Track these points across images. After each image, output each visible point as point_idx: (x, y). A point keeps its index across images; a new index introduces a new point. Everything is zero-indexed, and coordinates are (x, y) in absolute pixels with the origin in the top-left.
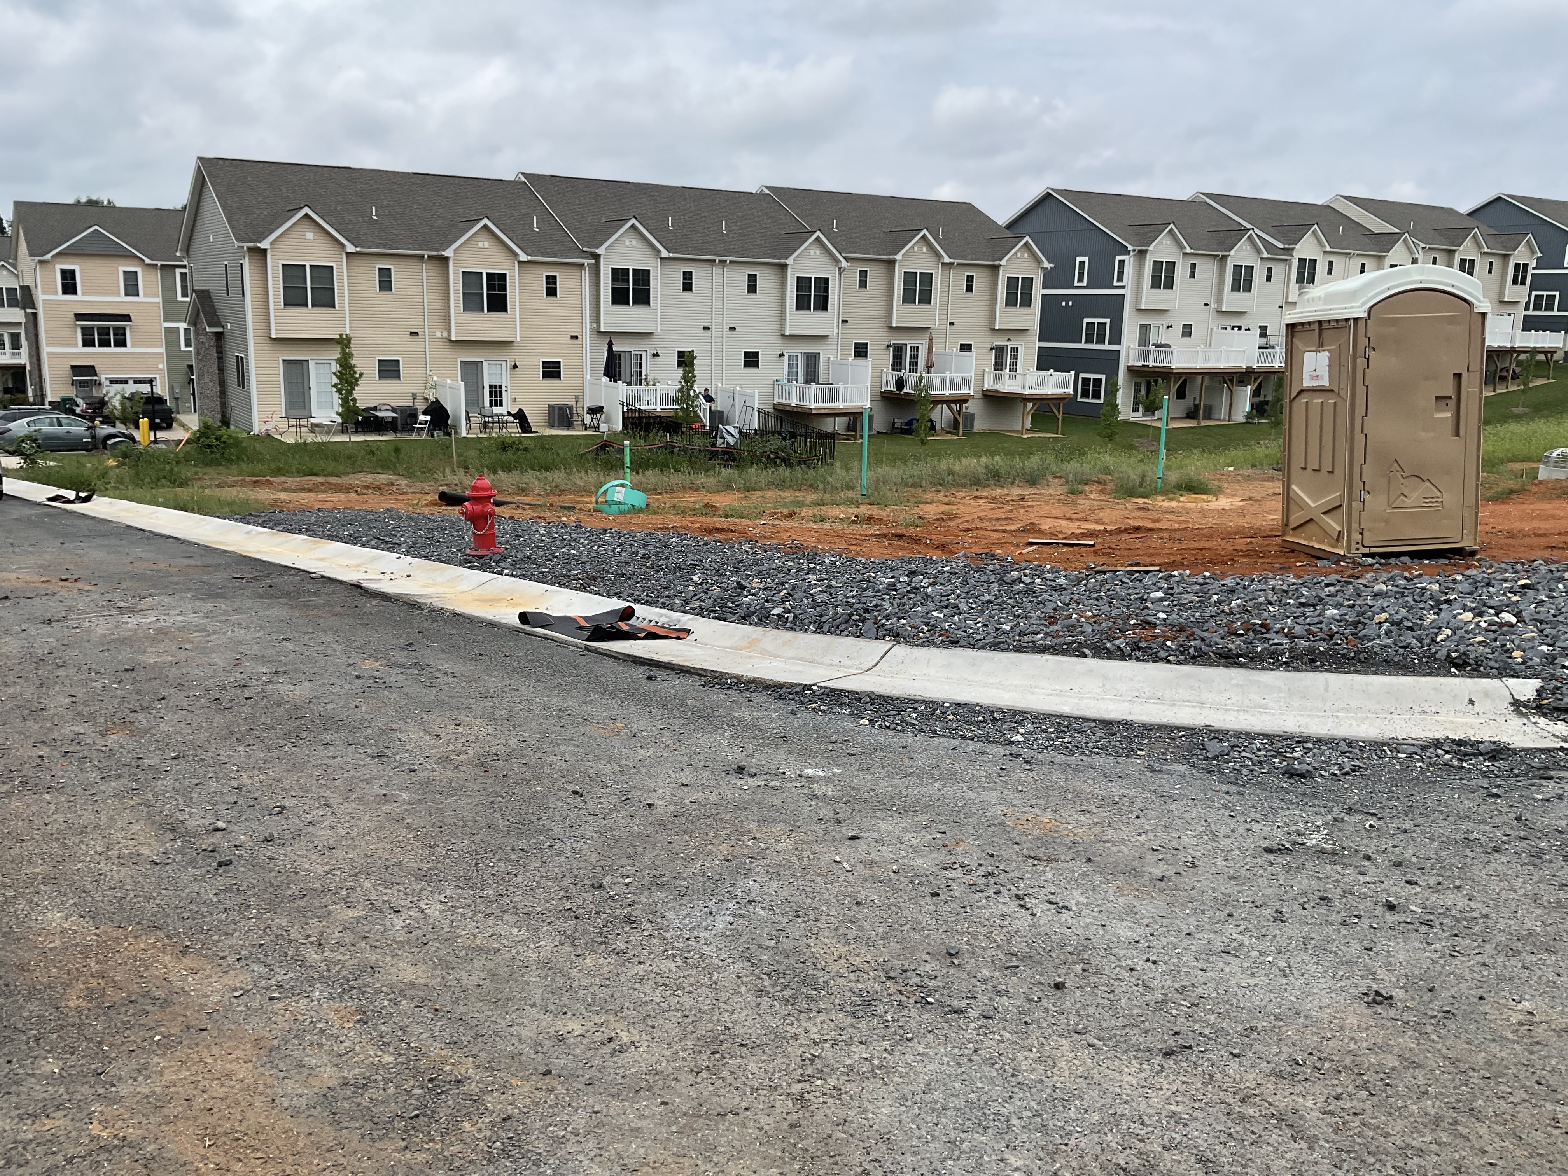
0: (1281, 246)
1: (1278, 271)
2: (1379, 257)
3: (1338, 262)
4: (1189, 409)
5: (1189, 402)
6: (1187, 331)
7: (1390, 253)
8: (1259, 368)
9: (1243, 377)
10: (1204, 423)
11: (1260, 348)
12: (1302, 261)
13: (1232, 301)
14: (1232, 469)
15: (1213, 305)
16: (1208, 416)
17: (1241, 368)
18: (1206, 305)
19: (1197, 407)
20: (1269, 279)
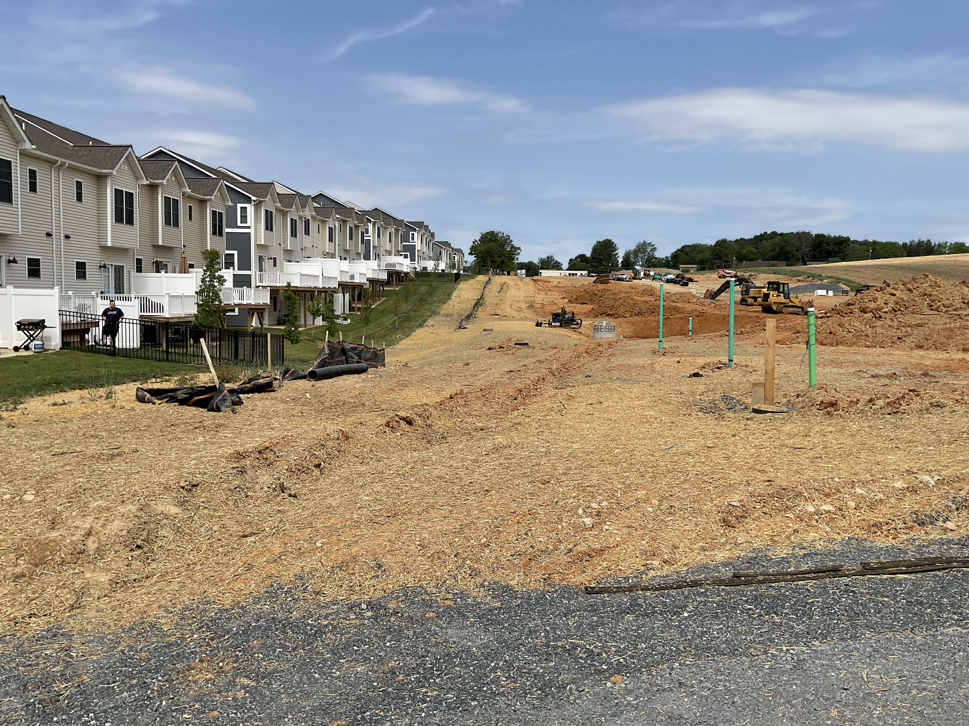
2: (325, 221)
6: (275, 262)
13: (292, 243)
18: (281, 245)
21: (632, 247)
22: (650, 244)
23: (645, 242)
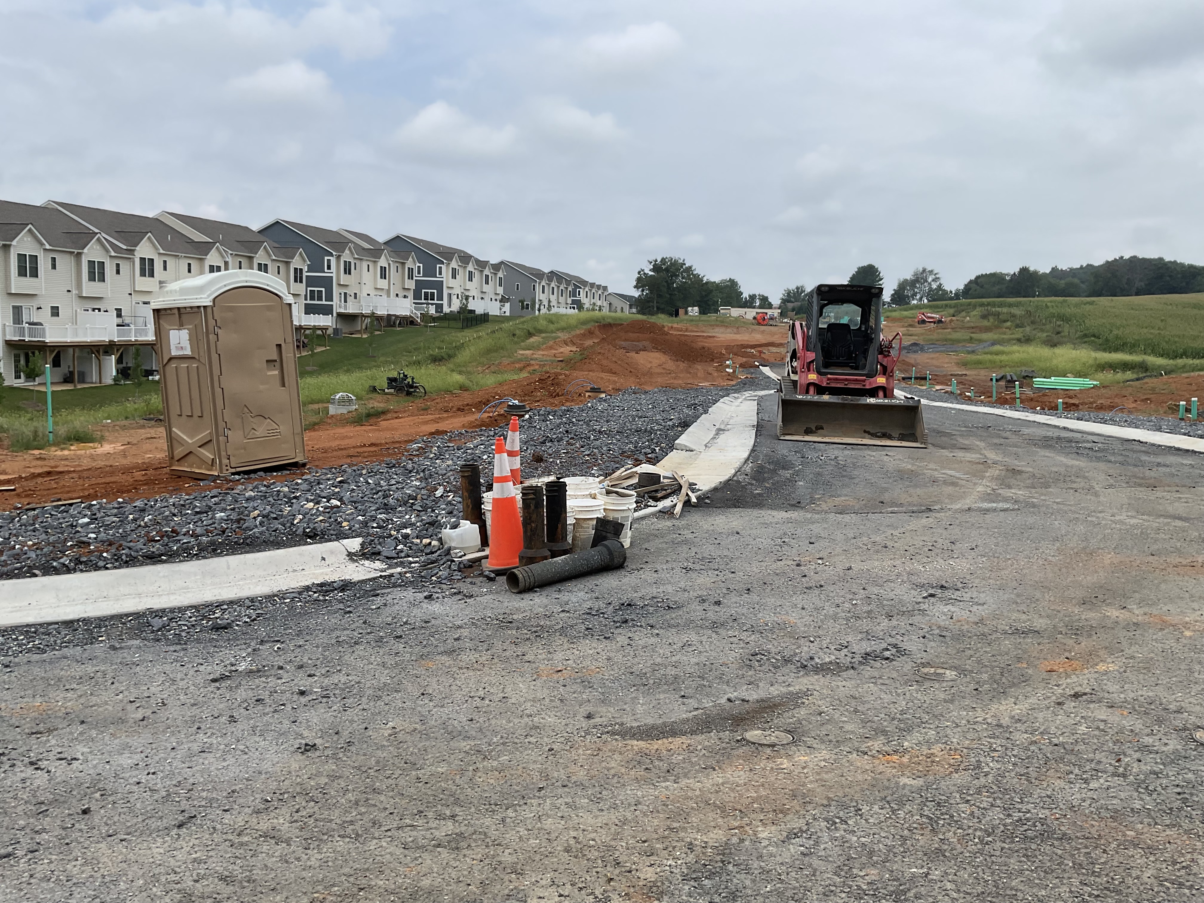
0: (125, 247)
1: (125, 267)
2: (200, 259)
3: (170, 262)
4: (65, 375)
5: (64, 369)
6: (55, 311)
7: (208, 257)
8: (119, 341)
9: (108, 348)
10: (79, 386)
11: (118, 326)
12: (142, 260)
13: (90, 288)
14: (109, 421)
15: (74, 292)
16: (82, 380)
17: (104, 341)
18: (69, 291)
19: (72, 373)
20: (118, 272)
21: (909, 276)
22: (931, 272)
23: (924, 270)
